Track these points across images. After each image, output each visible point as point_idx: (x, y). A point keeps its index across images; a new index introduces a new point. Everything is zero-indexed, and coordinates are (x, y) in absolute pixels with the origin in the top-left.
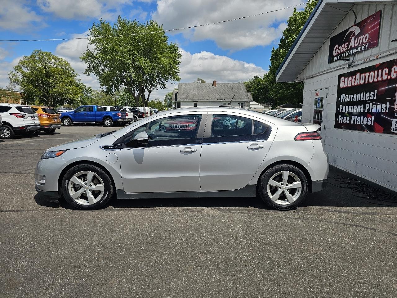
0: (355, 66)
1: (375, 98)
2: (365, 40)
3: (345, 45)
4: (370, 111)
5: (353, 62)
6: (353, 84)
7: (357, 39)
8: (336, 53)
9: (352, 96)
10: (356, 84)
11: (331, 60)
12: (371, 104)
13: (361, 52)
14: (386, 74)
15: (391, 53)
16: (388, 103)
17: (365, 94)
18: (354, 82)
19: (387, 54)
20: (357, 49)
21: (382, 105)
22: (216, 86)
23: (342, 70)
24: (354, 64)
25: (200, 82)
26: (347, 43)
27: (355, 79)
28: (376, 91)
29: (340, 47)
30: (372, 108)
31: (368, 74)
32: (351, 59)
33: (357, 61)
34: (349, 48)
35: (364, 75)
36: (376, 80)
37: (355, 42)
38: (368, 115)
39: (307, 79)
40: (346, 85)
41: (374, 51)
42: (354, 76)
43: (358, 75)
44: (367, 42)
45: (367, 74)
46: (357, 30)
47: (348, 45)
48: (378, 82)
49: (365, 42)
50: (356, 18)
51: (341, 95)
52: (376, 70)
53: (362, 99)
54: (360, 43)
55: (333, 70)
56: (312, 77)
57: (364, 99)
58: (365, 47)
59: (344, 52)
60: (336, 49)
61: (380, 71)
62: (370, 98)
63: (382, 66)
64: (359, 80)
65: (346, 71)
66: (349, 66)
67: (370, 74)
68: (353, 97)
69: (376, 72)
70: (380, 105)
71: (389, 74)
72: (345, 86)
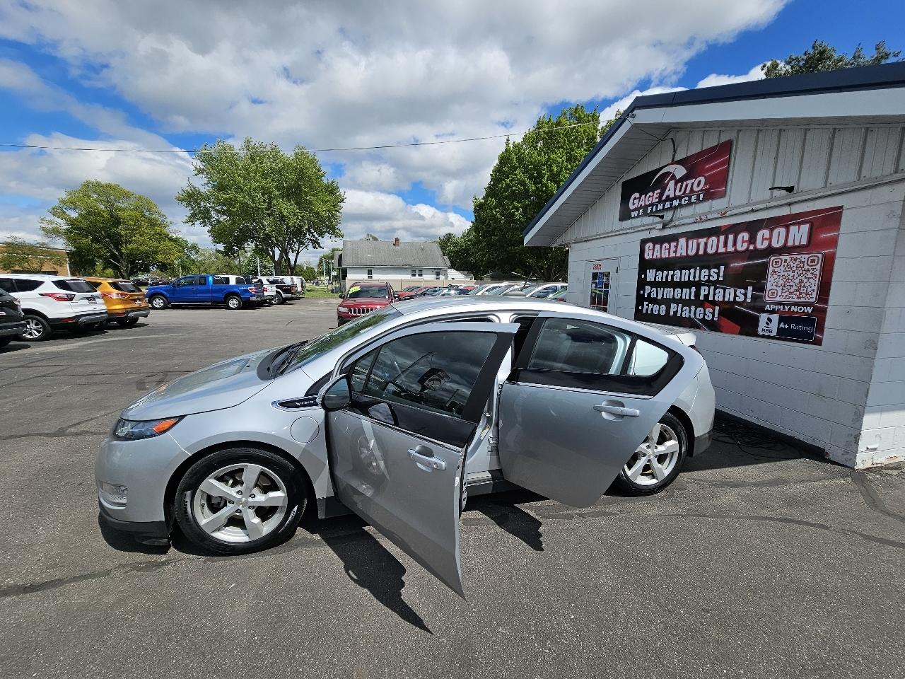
0: (675, 226)
1: (721, 279)
2: (698, 186)
3: (654, 193)
4: (711, 298)
5: (672, 220)
6: (672, 255)
7: (679, 185)
8: (636, 206)
9: (671, 273)
10: (678, 255)
11: (625, 215)
12: (712, 288)
13: (690, 204)
14: (743, 242)
15: (755, 208)
16: (750, 288)
17: (698, 271)
18: (675, 252)
19: (750, 208)
20: (680, 201)
21: (735, 291)
22: (399, 245)
23: (648, 232)
24: (673, 224)
25: (371, 240)
26: (659, 191)
27: (676, 247)
28: (722, 268)
29: (643, 196)
30: (715, 294)
31: (705, 240)
32: (668, 216)
33: (679, 219)
34: (664, 198)
35: (695, 241)
36: (721, 250)
37: (675, 189)
38: (707, 304)
39: (575, 243)
40: (657, 255)
41: (718, 204)
42: (674, 241)
43: (682, 241)
44: (701, 190)
45: (702, 241)
46: (680, 171)
47: (661, 194)
48: (726, 253)
49: (696, 189)
50: (675, 151)
51: (648, 271)
52: (722, 234)
53: (692, 279)
54: (688, 191)
55: (630, 231)
56: (585, 241)
57: (697, 279)
58: (698, 197)
59: (652, 205)
60: (635, 198)
61: (731, 237)
62: (709, 278)
63: (735, 229)
64: (683, 248)
65: (655, 234)
66: (664, 227)
67: (707, 240)
68: (672, 276)
69: (722, 238)
70: (732, 291)
71: (752, 240)
72: (655, 257)
